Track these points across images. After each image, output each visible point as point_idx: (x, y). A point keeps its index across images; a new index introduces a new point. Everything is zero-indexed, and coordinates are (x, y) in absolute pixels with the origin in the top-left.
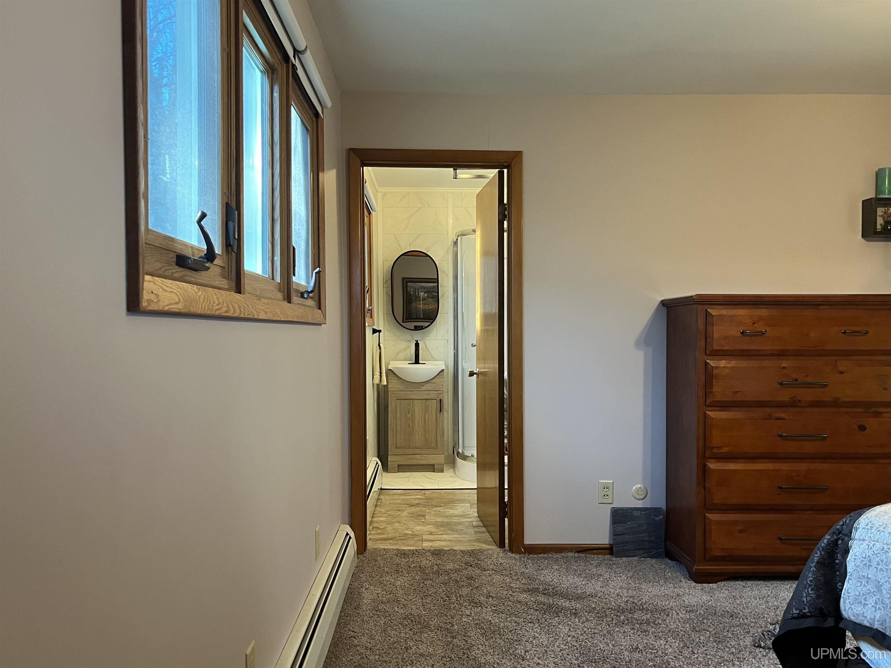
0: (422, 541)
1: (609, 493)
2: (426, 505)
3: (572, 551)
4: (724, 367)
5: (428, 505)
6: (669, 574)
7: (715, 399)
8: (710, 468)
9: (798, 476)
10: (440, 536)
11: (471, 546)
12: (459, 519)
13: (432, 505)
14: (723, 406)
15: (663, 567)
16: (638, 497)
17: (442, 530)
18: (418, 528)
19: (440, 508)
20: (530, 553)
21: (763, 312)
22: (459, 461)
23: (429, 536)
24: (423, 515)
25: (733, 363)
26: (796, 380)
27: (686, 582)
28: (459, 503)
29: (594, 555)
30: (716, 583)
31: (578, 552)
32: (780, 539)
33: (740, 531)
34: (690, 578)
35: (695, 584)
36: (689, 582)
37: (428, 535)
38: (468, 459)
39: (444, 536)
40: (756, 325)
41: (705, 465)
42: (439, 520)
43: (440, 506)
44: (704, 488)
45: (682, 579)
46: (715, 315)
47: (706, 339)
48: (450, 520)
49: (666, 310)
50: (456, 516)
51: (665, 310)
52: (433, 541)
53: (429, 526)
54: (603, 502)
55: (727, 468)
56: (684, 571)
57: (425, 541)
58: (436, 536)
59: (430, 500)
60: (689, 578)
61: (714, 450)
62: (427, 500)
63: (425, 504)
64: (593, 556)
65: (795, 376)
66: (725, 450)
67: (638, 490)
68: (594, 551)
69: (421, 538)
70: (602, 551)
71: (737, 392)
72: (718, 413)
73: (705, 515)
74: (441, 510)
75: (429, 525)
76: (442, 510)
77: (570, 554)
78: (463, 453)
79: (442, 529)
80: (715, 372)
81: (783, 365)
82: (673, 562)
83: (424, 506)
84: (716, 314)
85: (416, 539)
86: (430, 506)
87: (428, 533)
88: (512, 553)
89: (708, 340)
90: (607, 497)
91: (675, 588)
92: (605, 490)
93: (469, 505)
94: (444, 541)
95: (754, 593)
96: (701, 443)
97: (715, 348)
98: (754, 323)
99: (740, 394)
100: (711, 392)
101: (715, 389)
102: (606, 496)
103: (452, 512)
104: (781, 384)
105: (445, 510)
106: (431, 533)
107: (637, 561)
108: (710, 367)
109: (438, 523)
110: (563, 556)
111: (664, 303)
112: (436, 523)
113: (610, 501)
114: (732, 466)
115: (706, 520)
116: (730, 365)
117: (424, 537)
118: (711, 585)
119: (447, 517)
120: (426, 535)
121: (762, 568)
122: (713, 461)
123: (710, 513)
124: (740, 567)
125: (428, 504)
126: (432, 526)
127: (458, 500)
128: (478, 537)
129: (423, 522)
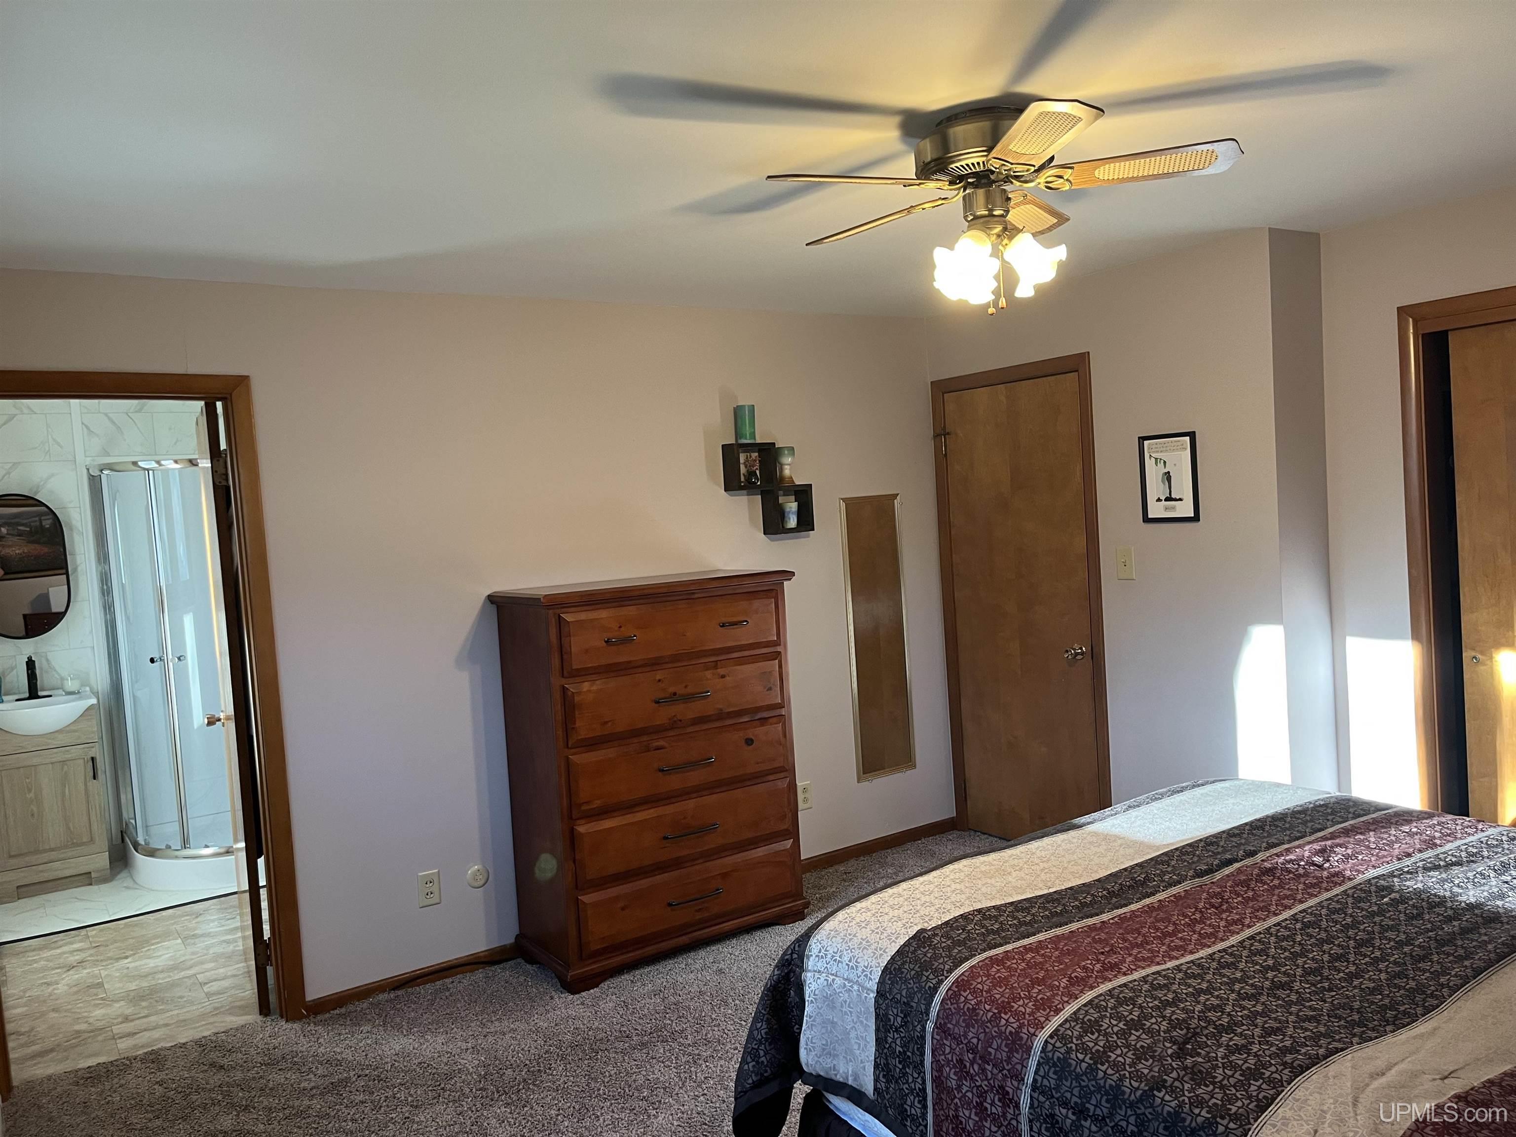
0: (116, 1039)
1: (435, 889)
2: (98, 961)
3: (384, 991)
4: (589, 691)
5: (102, 961)
6: (534, 990)
7: (580, 738)
8: (580, 834)
9: (685, 818)
10: (145, 1020)
11: (210, 1027)
12: (170, 977)
13: (110, 958)
14: (592, 744)
15: (522, 979)
16: (476, 884)
17: (144, 1008)
18: (98, 1012)
19: (126, 961)
20: (316, 1014)
21: (630, 611)
22: (140, 859)
23: (124, 1025)
24: (98, 984)
25: (598, 685)
26: (675, 694)
27: (560, 998)
28: (158, 943)
29: (418, 986)
30: (597, 986)
31: (394, 989)
32: (670, 905)
33: (623, 909)
34: (564, 988)
35: (572, 996)
36: (563, 996)
37: (122, 1023)
38: (158, 853)
39: (152, 1018)
40: (622, 629)
41: (572, 830)
42: (133, 986)
43: (126, 957)
44: (574, 862)
45: (553, 993)
46: (572, 622)
47: (562, 655)
48: (153, 983)
49: (496, 609)
50: (162, 972)
51: (494, 608)
52: (136, 1033)
53: (117, 1005)
54: (425, 904)
55: (601, 828)
56: (552, 978)
57: (120, 1038)
58: (137, 1022)
59: (101, 949)
60: (562, 989)
61: (584, 808)
62: (95, 950)
63: (95, 958)
64: (417, 988)
65: (672, 690)
66: (597, 803)
67: (475, 875)
68: (418, 981)
69: (110, 1033)
70: (430, 977)
71: (606, 723)
72: (583, 755)
73: (578, 899)
74: (131, 965)
75: (117, 1001)
76: (133, 965)
77: (383, 997)
78: (147, 844)
79: (144, 1004)
80: (577, 699)
81: (658, 678)
82: (535, 967)
83: (95, 963)
84: (572, 620)
85: (100, 1038)
86: (105, 960)
87: (120, 1020)
88: (287, 1021)
89: (565, 657)
90: (432, 896)
91: (548, 1011)
92: (427, 886)
93: (179, 941)
94: (154, 1028)
95: (646, 988)
96: (565, 802)
97: (574, 667)
98: (620, 627)
99: (610, 724)
100: (573, 728)
101: (578, 724)
102: (429, 894)
103: (151, 963)
104: (657, 702)
105: (137, 963)
106: (126, 1019)
107: (484, 980)
108: (570, 693)
109: (132, 994)
110: (371, 1004)
111: (492, 599)
112: (128, 995)
113: (438, 901)
114: (607, 824)
115: (580, 906)
116: (594, 688)
117: (116, 1029)
118: (592, 991)
119: (146, 976)
120: (117, 1024)
121: (650, 950)
122: (583, 821)
123: (583, 895)
124: (625, 956)
125: (102, 958)
126: (122, 1003)
127: (156, 937)
128: (216, 1005)
129: (102, 999)
